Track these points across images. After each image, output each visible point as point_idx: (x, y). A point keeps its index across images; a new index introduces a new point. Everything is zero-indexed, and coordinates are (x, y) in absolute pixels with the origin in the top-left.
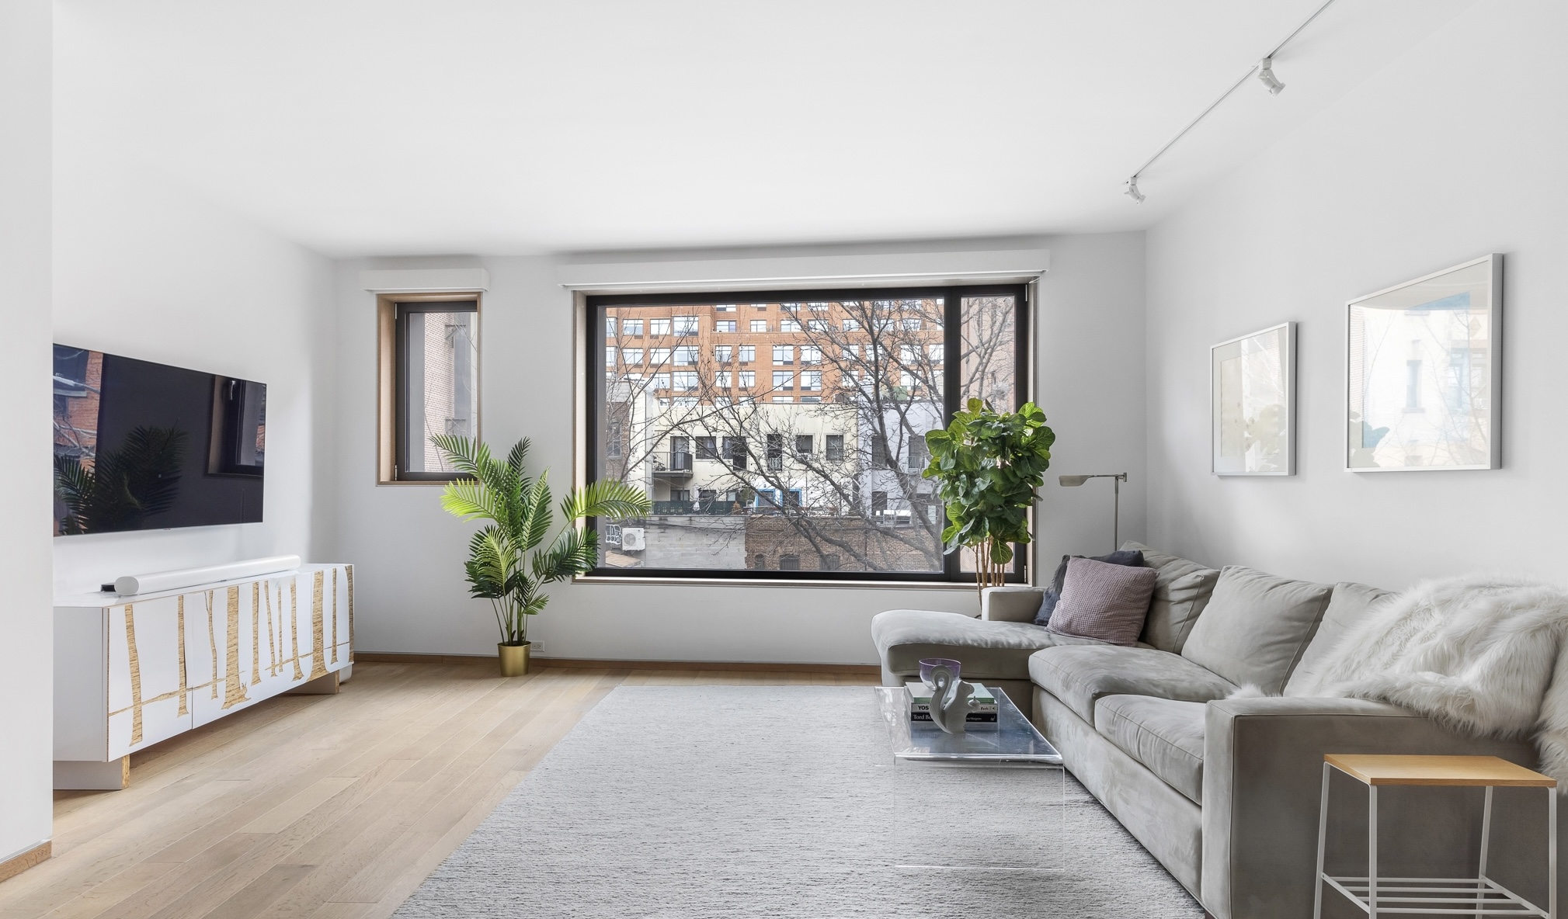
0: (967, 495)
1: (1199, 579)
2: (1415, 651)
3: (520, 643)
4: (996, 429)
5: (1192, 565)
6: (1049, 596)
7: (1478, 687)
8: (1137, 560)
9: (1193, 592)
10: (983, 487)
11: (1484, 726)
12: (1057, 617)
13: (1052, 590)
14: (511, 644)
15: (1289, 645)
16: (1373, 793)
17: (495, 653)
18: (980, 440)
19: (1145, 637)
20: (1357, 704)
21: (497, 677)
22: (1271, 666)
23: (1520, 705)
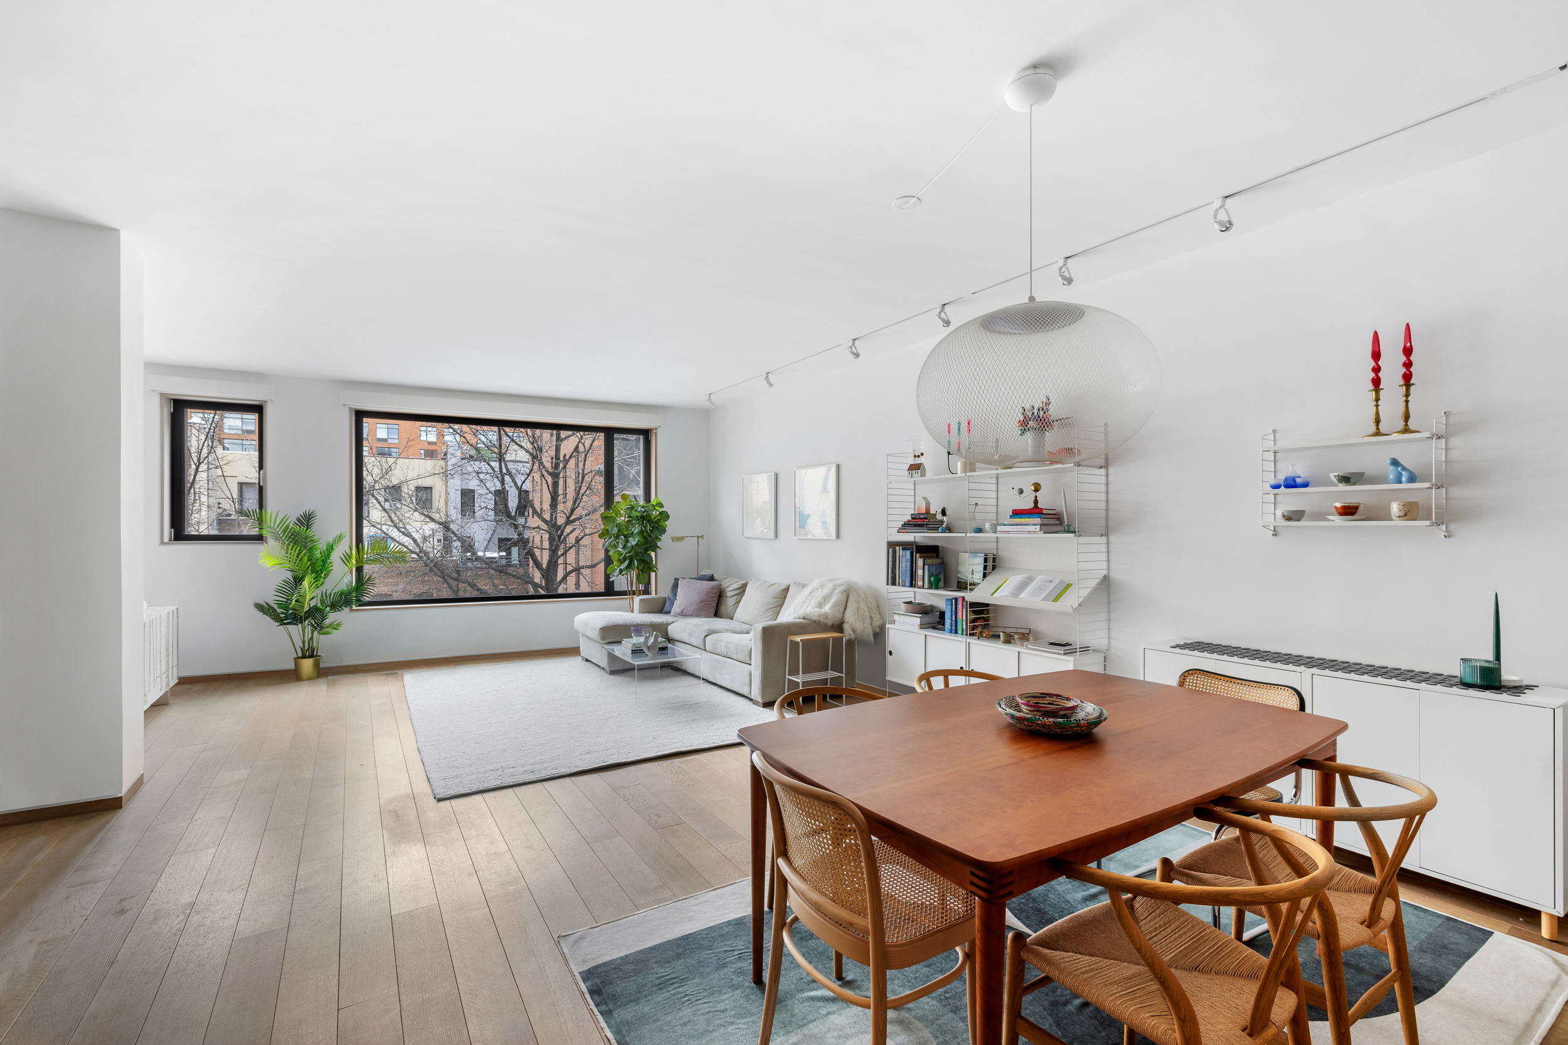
0: (624, 547)
1: (740, 585)
2: (814, 603)
3: (311, 656)
4: (639, 511)
5: (736, 580)
6: (669, 599)
7: (828, 611)
8: (711, 578)
9: (738, 591)
10: (634, 543)
11: (830, 623)
12: (676, 608)
13: (671, 596)
14: (304, 657)
15: (775, 609)
16: (801, 643)
17: (292, 666)
18: (630, 517)
19: (717, 614)
20: (797, 620)
21: (293, 682)
22: (769, 617)
23: (839, 616)
